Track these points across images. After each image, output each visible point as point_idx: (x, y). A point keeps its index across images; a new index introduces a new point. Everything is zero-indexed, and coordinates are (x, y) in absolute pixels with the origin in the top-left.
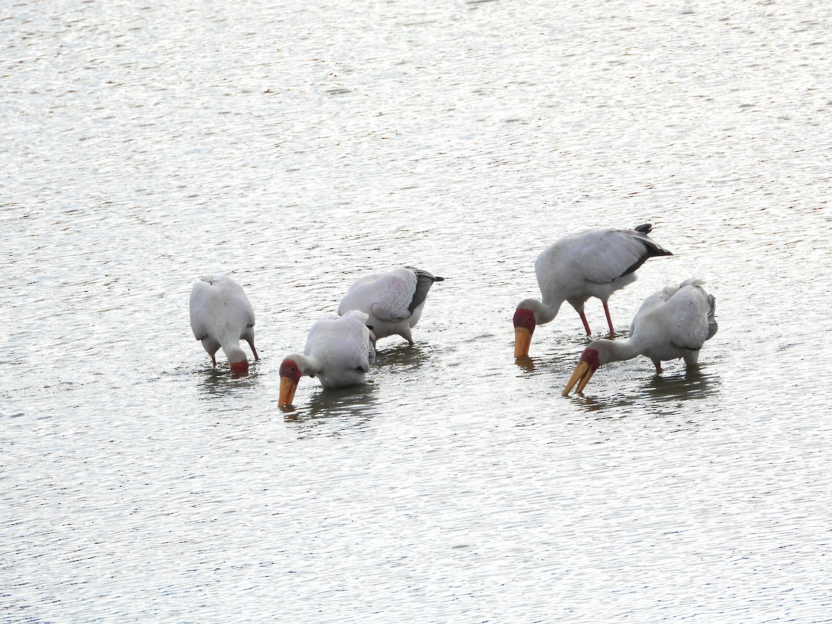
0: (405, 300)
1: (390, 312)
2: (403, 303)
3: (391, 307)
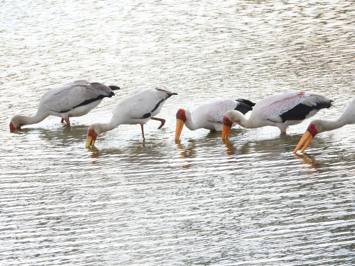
1: (213, 117)
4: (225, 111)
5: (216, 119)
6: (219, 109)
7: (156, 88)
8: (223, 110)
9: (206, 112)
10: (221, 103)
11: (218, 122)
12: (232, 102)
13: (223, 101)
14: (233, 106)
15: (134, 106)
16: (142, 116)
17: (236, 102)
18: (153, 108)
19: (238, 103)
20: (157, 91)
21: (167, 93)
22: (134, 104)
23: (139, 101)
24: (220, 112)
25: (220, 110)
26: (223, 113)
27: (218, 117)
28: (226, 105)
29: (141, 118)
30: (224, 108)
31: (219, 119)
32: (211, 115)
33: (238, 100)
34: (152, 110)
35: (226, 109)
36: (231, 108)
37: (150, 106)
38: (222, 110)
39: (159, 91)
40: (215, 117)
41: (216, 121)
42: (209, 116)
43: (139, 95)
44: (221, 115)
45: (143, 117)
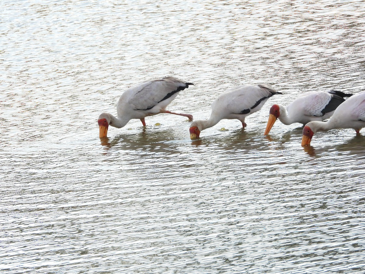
0: (320, 107)
1: (310, 112)
2: (318, 108)
3: (310, 109)
4: (321, 104)
5: (313, 113)
6: (314, 103)
7: (259, 85)
8: (319, 104)
9: (302, 106)
10: (316, 97)
11: (315, 116)
12: (326, 95)
13: (317, 94)
14: (328, 99)
15: (233, 100)
16: (240, 111)
17: (330, 95)
18: (253, 105)
19: (332, 95)
20: (259, 88)
21: (270, 91)
22: (233, 99)
23: (239, 96)
24: (316, 106)
25: (316, 104)
26: (319, 106)
27: (314, 111)
28: (321, 98)
29: (239, 114)
30: (319, 101)
31: (315, 113)
32: (308, 110)
33: (330, 92)
34: (251, 107)
35: (322, 102)
36: (326, 101)
37: (249, 103)
38: (317, 104)
39: (261, 88)
40: (312, 111)
41: (313, 115)
42: (305, 111)
43: (239, 90)
44: (317, 109)
45: (241, 113)
